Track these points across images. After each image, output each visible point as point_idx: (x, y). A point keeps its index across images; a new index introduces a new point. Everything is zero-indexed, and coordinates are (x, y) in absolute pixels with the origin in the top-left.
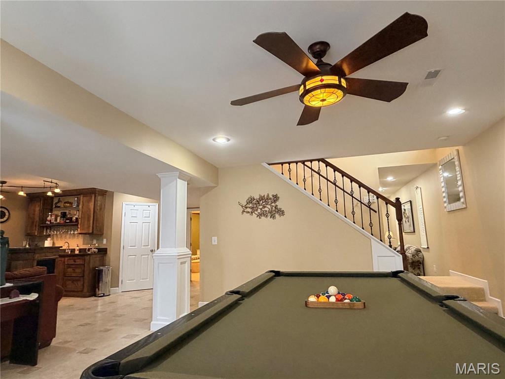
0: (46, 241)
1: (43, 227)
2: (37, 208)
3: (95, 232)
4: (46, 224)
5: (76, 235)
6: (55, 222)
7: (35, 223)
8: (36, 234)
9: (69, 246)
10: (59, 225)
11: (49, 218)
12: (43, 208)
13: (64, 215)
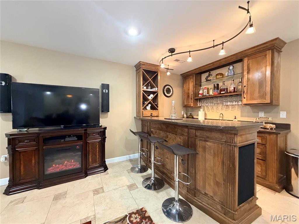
0: (199, 112)
1: (197, 100)
2: (191, 84)
3: (274, 102)
4: (198, 97)
5: (230, 107)
6: (207, 95)
7: (190, 97)
8: (192, 106)
9: (223, 117)
10: (212, 97)
11: (201, 92)
12: (196, 84)
13: (217, 87)
